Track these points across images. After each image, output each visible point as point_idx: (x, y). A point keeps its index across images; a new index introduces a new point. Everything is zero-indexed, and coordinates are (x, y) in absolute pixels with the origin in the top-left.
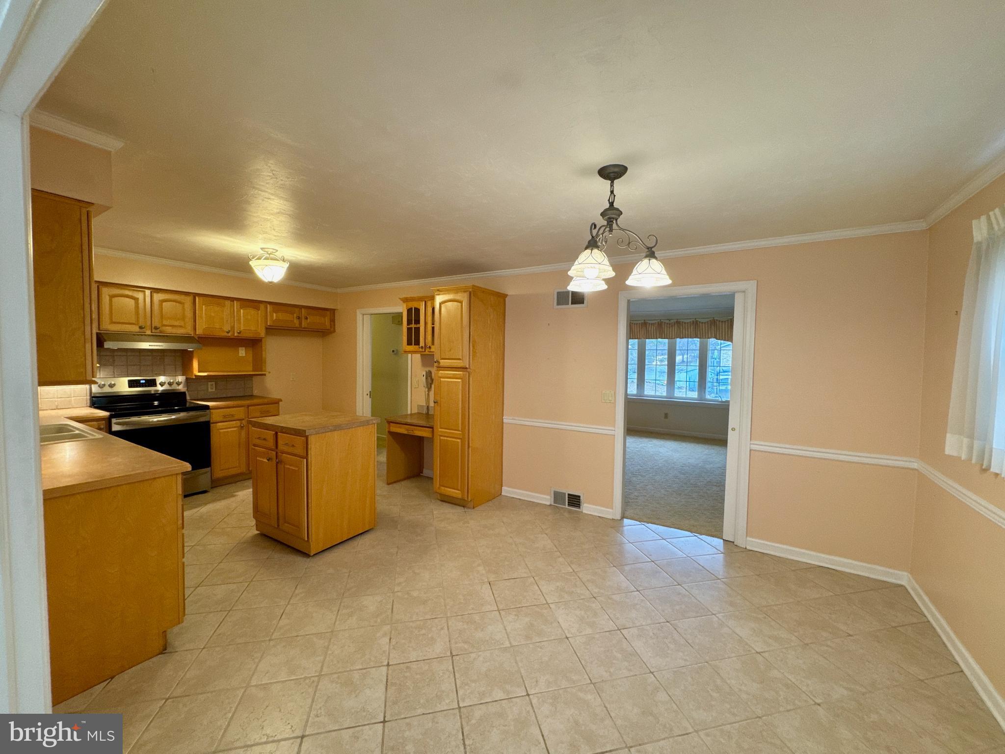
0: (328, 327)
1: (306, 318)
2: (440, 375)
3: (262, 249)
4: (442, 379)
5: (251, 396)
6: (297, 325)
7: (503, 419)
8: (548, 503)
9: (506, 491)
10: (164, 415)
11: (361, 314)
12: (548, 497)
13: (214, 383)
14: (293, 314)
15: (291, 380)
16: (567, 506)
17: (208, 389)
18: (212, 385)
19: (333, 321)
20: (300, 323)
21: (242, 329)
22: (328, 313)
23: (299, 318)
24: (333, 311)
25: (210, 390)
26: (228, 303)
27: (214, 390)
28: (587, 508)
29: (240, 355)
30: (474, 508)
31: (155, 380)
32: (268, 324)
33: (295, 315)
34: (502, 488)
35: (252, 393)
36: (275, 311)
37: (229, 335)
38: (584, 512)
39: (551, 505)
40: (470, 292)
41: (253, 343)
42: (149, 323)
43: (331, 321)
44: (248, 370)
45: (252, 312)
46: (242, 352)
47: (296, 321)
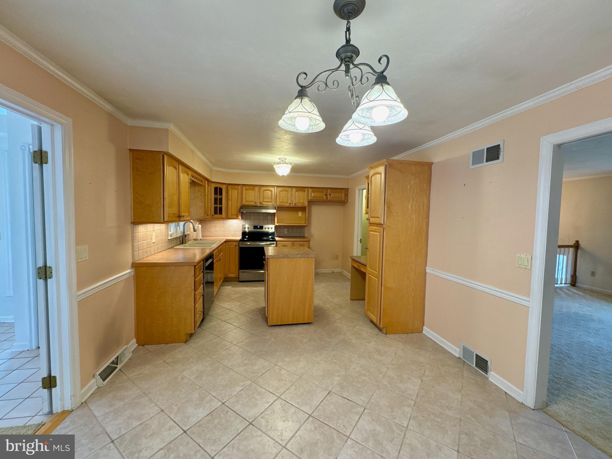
0: (343, 199)
1: (330, 195)
2: (370, 229)
3: (279, 159)
4: (371, 232)
5: (304, 237)
6: (325, 199)
7: (426, 269)
8: (457, 356)
9: (426, 330)
10: (264, 242)
11: (358, 190)
12: (458, 350)
13: (287, 229)
14: (322, 193)
15: (325, 229)
16: (474, 366)
17: (284, 232)
18: (286, 230)
19: (347, 195)
20: (327, 198)
21: (297, 202)
22: (344, 191)
23: (326, 195)
24: (347, 190)
25: (285, 232)
26: (290, 189)
27: (287, 233)
28: (493, 377)
29: (299, 215)
30: (386, 334)
31: (263, 226)
32: (309, 199)
33: (324, 193)
34: (423, 327)
35: (304, 235)
36: (313, 192)
37: (291, 205)
38: (490, 379)
39: (459, 358)
40: (386, 165)
41: (303, 209)
42: (259, 201)
43: (345, 196)
44: (302, 223)
45: (301, 193)
46: (300, 214)
47: (324, 197)
